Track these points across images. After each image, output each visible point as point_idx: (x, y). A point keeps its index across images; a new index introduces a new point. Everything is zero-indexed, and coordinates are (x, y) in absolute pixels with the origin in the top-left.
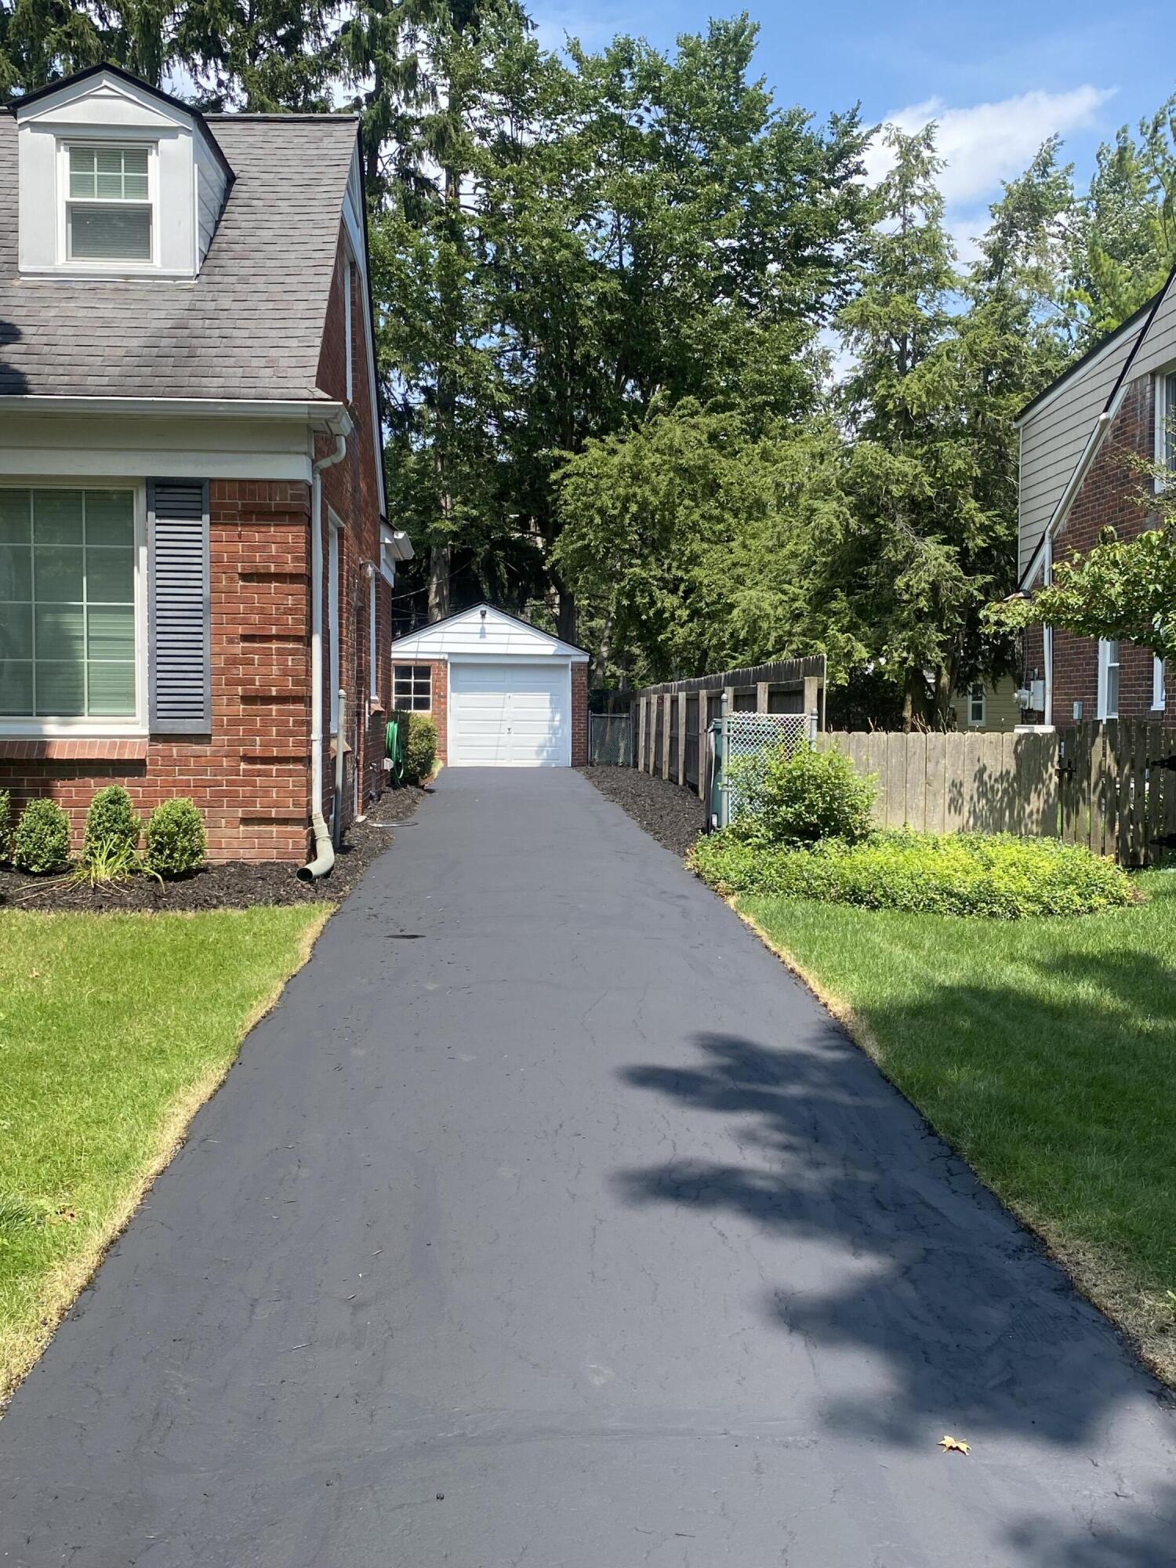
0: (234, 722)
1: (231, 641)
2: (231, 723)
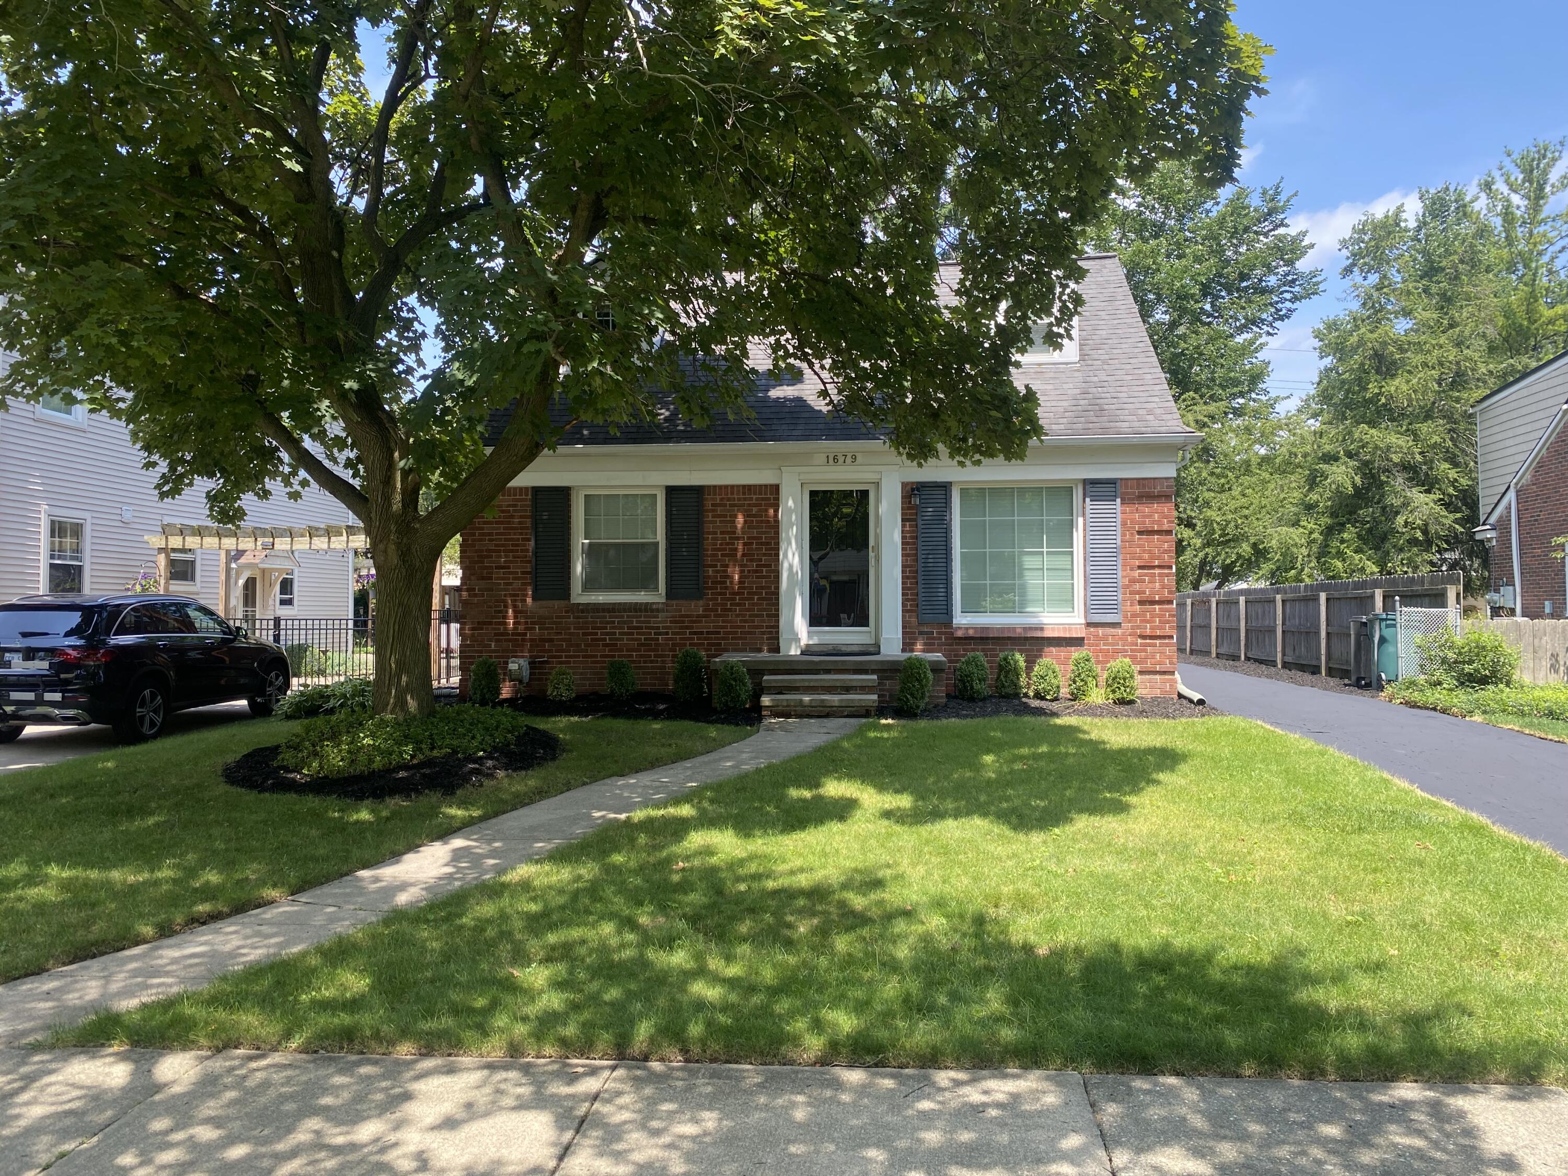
0: (1134, 615)
1: (1132, 569)
2: (1132, 616)
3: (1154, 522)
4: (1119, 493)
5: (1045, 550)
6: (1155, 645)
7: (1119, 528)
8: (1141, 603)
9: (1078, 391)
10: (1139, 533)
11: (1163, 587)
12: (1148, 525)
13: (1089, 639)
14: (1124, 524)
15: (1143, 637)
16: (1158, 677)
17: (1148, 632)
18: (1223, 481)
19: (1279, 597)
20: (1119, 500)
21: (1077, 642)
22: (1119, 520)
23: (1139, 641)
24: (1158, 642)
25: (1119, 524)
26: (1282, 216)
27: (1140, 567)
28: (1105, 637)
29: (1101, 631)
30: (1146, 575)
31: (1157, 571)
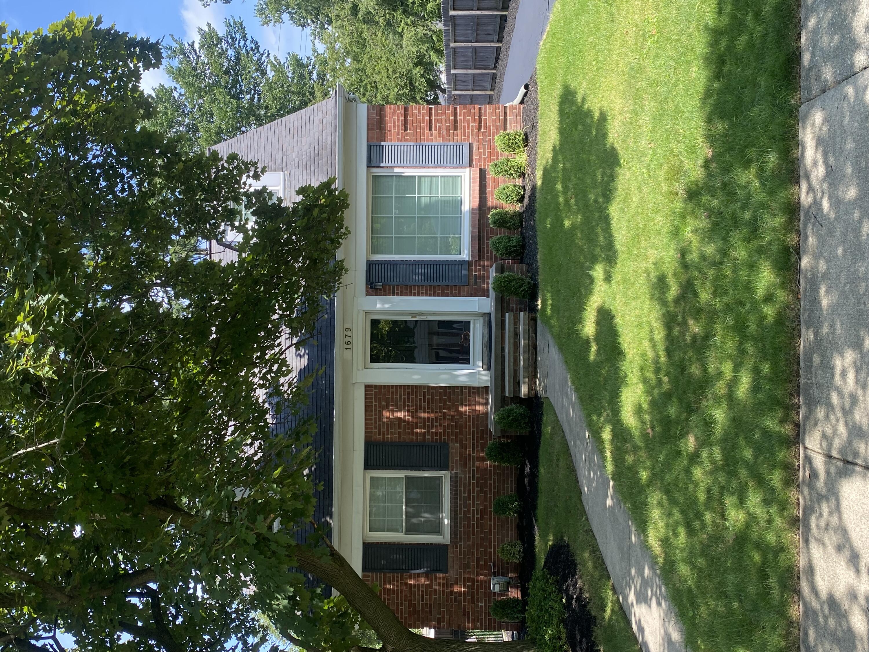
0: (464, 134)
1: (432, 135)
2: (464, 135)
3: (398, 119)
4: (377, 144)
5: (417, 195)
6: (486, 120)
7: (403, 143)
8: (455, 129)
9: (305, 172)
10: (406, 129)
11: (444, 113)
12: (401, 124)
13: (481, 165)
14: (399, 140)
15: (480, 128)
16: (508, 118)
17: (476, 124)
18: (369, 87)
19: (452, 45)
20: (382, 144)
21: (483, 174)
22: (397, 143)
23: (482, 130)
24: (483, 118)
25: (399, 144)
26: (186, 45)
27: (430, 129)
28: (480, 154)
29: (475, 157)
30: (436, 126)
31: (433, 118)
